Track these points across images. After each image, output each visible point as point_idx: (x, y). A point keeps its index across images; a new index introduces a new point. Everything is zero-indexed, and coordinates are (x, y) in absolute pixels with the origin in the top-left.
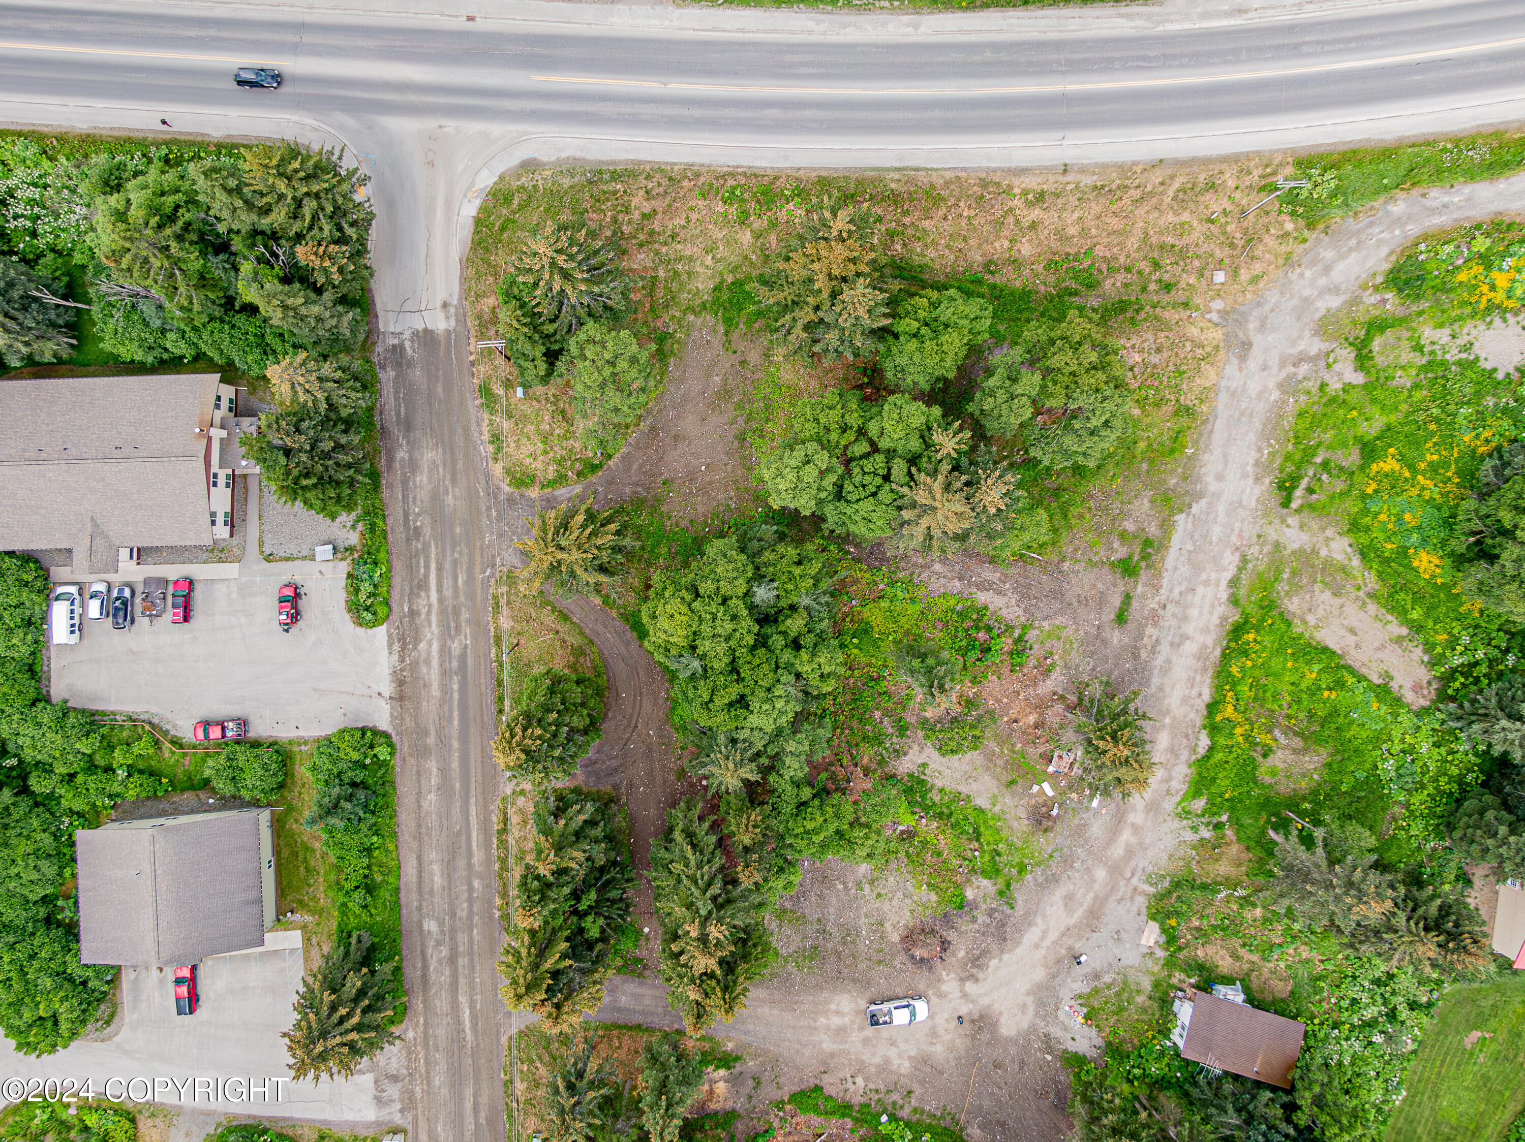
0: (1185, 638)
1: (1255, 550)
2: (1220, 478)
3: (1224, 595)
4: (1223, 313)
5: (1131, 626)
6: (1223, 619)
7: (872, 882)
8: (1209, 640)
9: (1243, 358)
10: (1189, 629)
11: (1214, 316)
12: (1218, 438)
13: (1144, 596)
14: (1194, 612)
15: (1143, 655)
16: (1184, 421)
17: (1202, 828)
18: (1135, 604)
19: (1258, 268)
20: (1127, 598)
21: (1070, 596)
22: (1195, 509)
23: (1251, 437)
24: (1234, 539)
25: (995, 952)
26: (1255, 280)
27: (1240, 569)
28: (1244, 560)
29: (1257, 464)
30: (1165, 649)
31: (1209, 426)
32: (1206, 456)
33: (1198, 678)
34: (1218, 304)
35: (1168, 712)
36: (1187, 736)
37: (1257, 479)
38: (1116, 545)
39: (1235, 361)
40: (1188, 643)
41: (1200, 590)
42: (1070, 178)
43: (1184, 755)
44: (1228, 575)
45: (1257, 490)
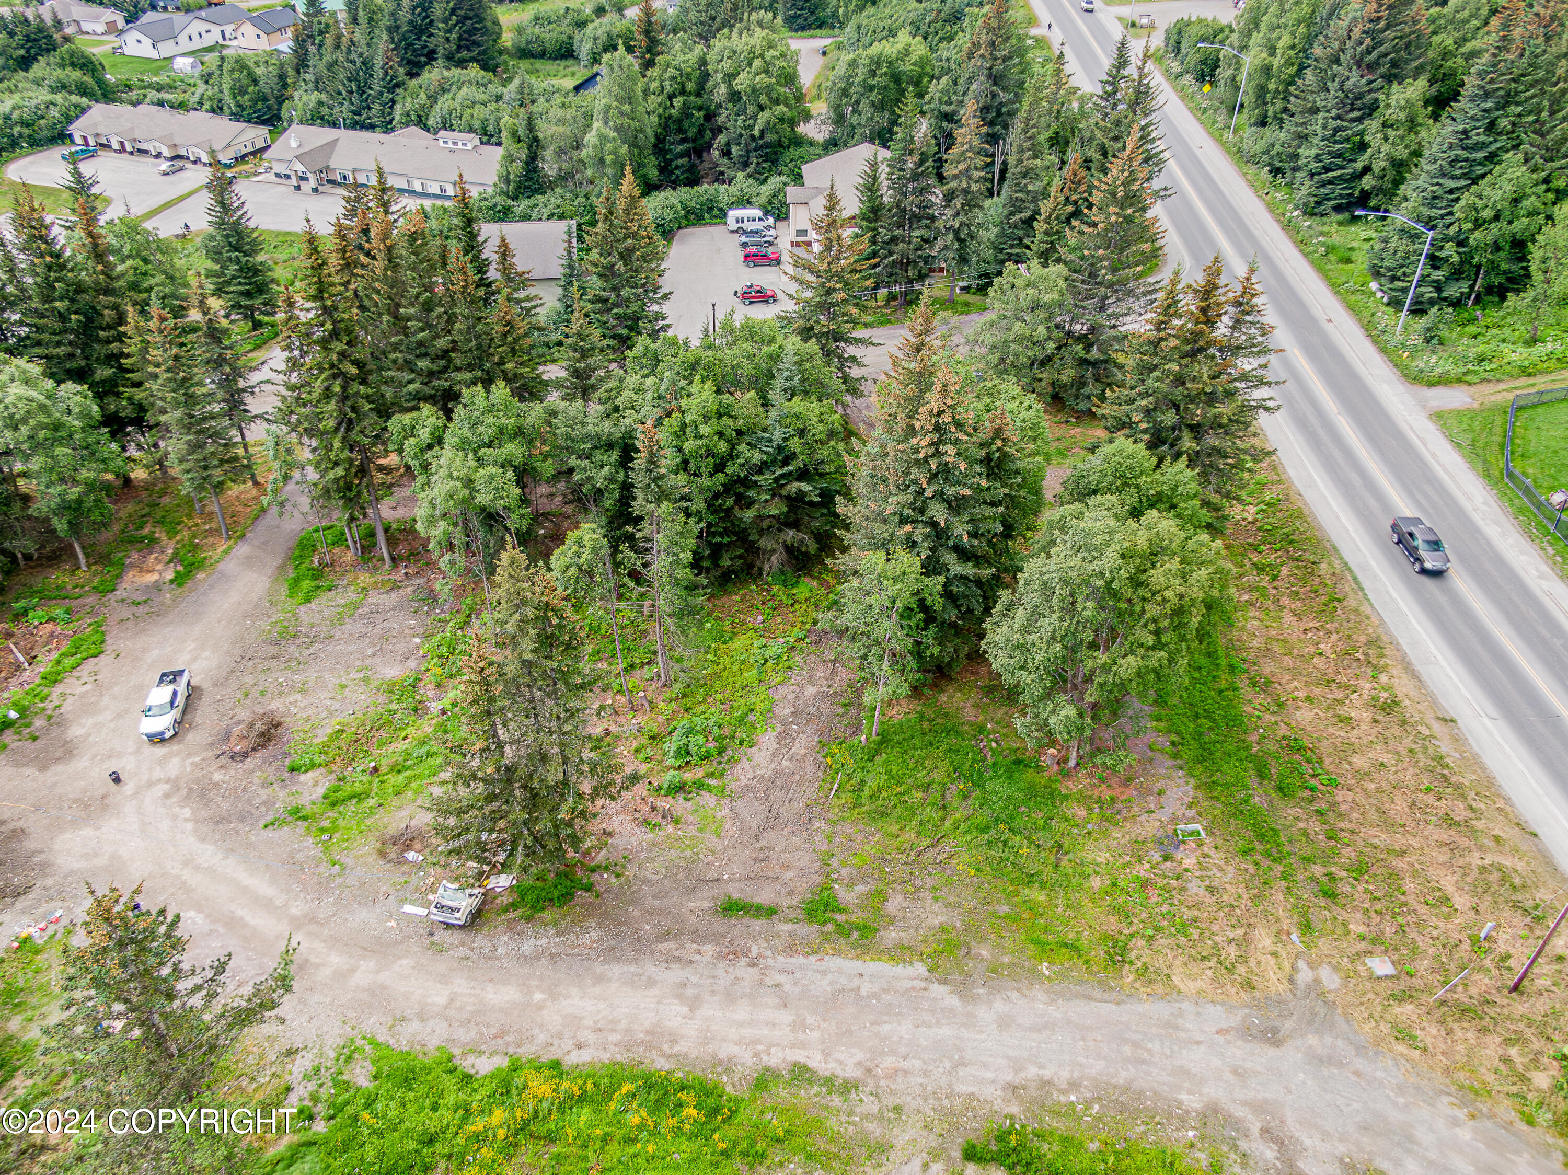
0: (694, 1004)
1: (870, 1106)
2: (1004, 1023)
3: (776, 1059)
4: (1316, 989)
5: (719, 925)
6: (728, 1066)
7: (366, 680)
8: (687, 1047)
9: (1247, 1032)
10: (711, 1010)
11: (1305, 975)
12: (1080, 1010)
13: (771, 936)
14: (742, 1012)
15: (664, 946)
16: (1098, 954)
17: (312, 1086)
18: (758, 925)
19: (1430, 1033)
20: (770, 912)
21: (770, 837)
22: (938, 990)
23: (1096, 1067)
24: (888, 1062)
25: (204, 813)
26: (1404, 1035)
27: (829, 1082)
28: (847, 1088)
29: (1045, 1084)
30: (676, 973)
31: (1097, 994)
32: (1041, 996)
33: (614, 1038)
34: (1330, 979)
35: (554, 997)
36: (502, 1033)
37: (1013, 1089)
38: (860, 888)
39: (1235, 1020)
40: (685, 1010)
41: (785, 1017)
42: (1437, 727)
43: (465, 1035)
44: (816, 1062)
45: (992, 1093)
